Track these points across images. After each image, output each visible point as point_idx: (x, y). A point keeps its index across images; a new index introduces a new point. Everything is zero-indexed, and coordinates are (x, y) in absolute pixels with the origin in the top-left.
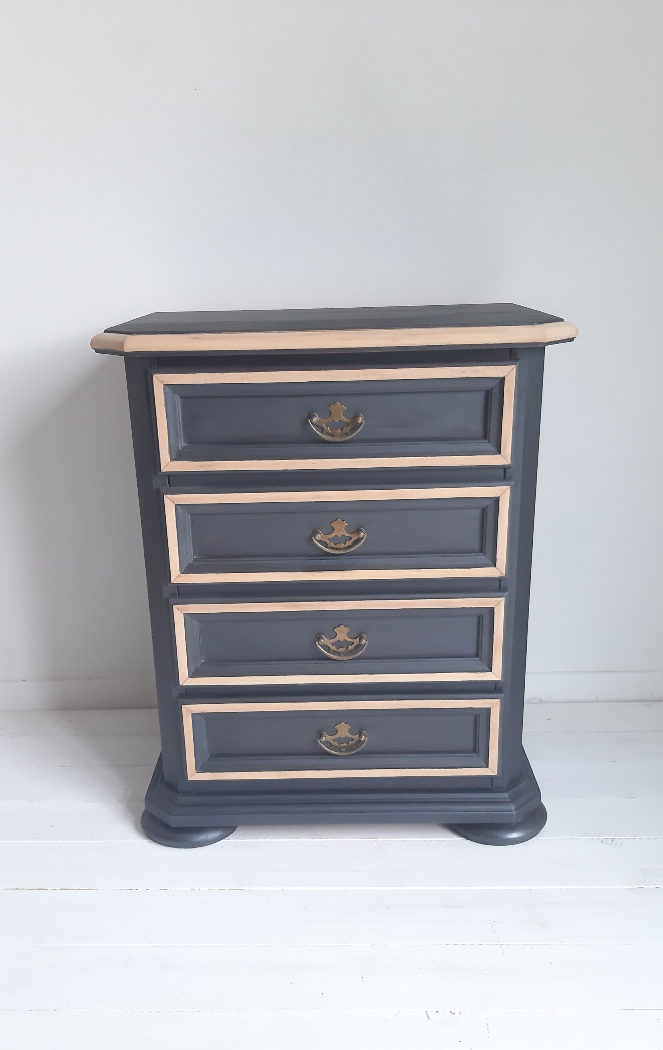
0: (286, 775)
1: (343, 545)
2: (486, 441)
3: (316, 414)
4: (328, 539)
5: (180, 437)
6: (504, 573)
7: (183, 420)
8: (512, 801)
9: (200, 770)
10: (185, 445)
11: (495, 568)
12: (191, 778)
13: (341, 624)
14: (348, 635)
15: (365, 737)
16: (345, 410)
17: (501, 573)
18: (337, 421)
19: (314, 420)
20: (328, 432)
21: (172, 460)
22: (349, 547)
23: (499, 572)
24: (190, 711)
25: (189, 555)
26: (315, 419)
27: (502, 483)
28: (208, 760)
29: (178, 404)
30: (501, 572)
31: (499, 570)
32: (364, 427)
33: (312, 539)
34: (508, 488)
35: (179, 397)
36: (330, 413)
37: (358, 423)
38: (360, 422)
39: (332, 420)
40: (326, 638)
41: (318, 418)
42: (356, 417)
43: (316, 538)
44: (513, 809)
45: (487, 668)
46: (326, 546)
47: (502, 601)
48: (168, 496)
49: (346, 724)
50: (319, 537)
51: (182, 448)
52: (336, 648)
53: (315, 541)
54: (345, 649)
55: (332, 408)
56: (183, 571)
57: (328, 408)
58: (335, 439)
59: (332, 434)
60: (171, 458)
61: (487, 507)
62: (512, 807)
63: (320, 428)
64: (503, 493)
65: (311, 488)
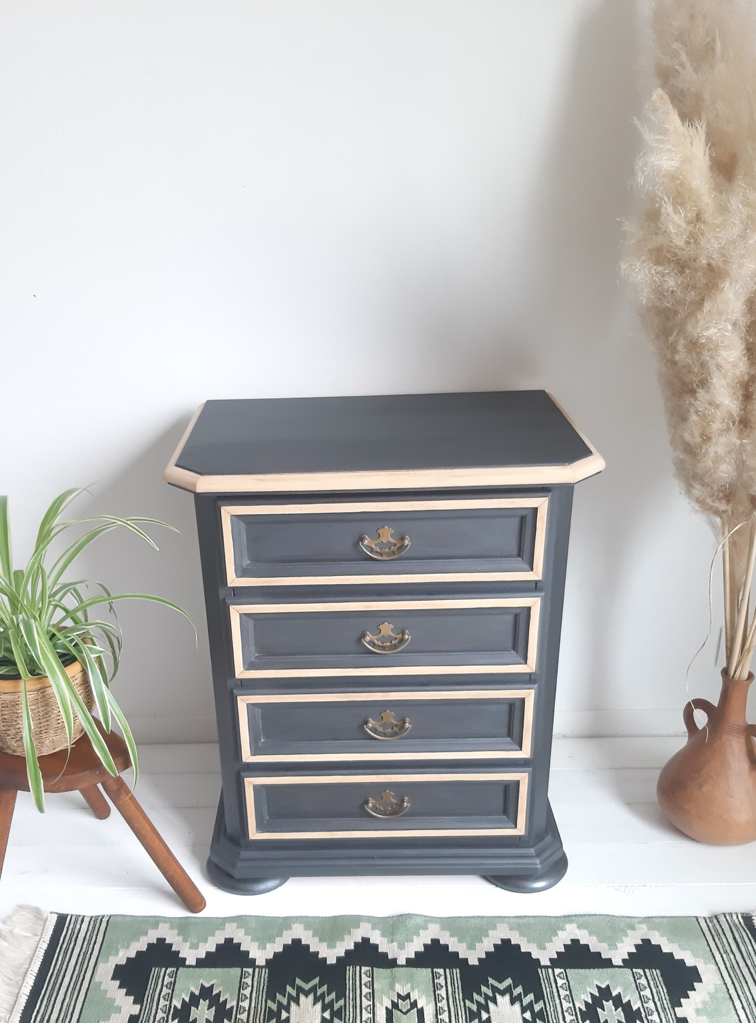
0: (336, 835)
1: (388, 644)
2: (520, 559)
3: (366, 536)
4: (376, 639)
5: (244, 557)
6: (534, 669)
7: (247, 542)
8: (538, 855)
9: (260, 831)
10: (249, 562)
11: (526, 665)
12: (252, 838)
13: (388, 709)
14: (394, 718)
15: (408, 803)
16: (393, 533)
18: (385, 541)
19: (365, 543)
20: (377, 551)
21: (237, 576)
22: (395, 646)
24: (251, 783)
25: (252, 654)
27: (533, 594)
28: (268, 823)
29: (243, 530)
30: (531, 669)
31: (529, 667)
32: (410, 547)
33: (362, 641)
34: (539, 599)
35: (244, 523)
36: (378, 536)
37: (404, 545)
38: (406, 544)
39: (380, 541)
40: (373, 720)
41: (368, 539)
42: (403, 539)
43: (365, 641)
44: (538, 863)
45: (517, 748)
46: (374, 645)
47: (532, 692)
48: (233, 606)
49: (390, 792)
50: (367, 639)
52: (383, 728)
53: (364, 643)
54: (391, 729)
55: (380, 531)
56: (246, 667)
58: (384, 558)
59: (381, 554)
60: (236, 575)
61: (520, 614)
62: (538, 861)
63: (371, 549)
64: (535, 603)
65: (361, 598)
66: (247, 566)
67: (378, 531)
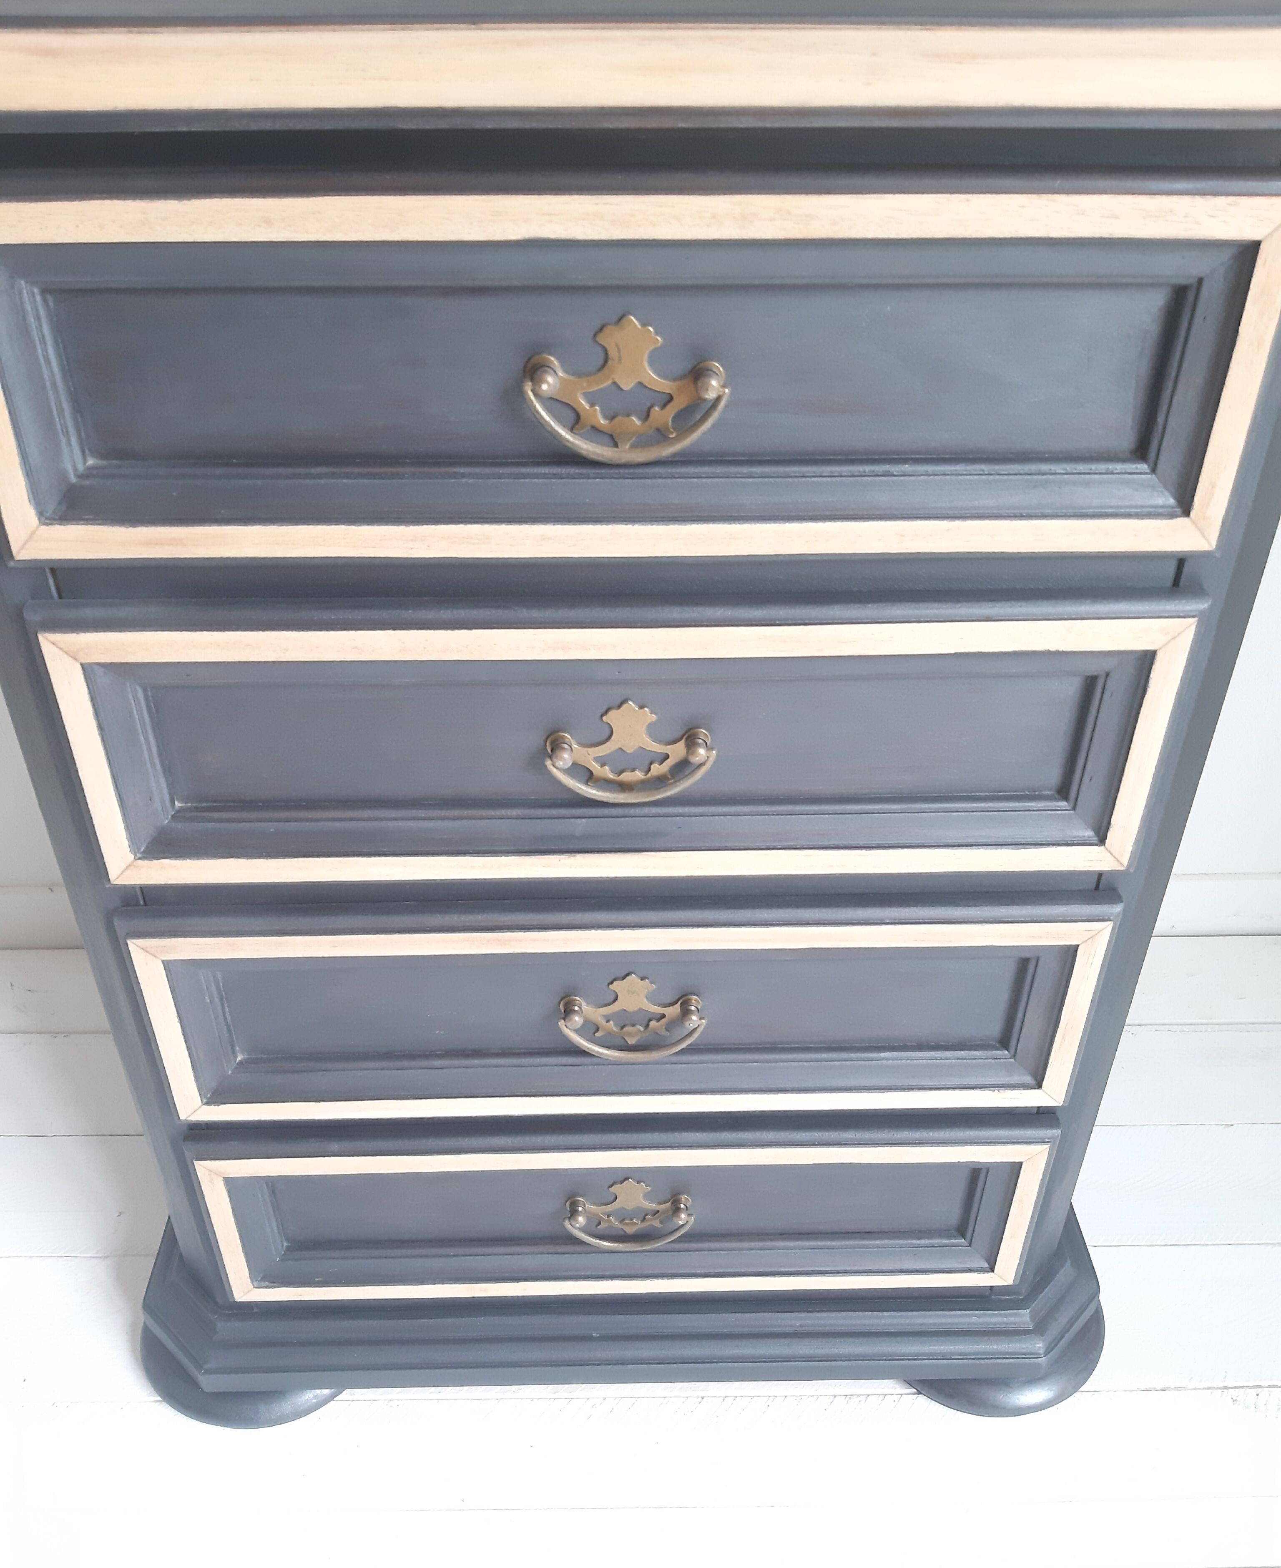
0: (485, 1290)
1: (639, 775)
2: (1143, 467)
3: (552, 359)
4: (596, 759)
5: (64, 440)
6: (1126, 860)
7: (68, 372)
8: (1039, 1328)
9: (263, 1279)
10: (91, 462)
11: (1102, 848)
12: (243, 1298)
13: (631, 970)
14: (651, 998)
15: (689, 1215)
16: (659, 345)
17: (1116, 862)
18: (627, 385)
19: (545, 387)
20: (597, 426)
21: (47, 517)
22: (661, 781)
23: (1113, 859)
24: (217, 1174)
25: (157, 804)
26: (548, 383)
27: (1167, 607)
28: (284, 1259)
29: (38, 318)
30: (1118, 860)
31: (1111, 854)
33: (545, 766)
34: (1191, 625)
35: (36, 290)
36: (601, 362)
37: (705, 400)
38: (711, 395)
39: (609, 382)
40: (588, 1004)
41: (561, 374)
42: (697, 374)
43: (557, 764)
44: (1042, 1351)
45: (1029, 1079)
46: (590, 777)
47: (1105, 930)
48: (55, 638)
49: (638, 1182)
50: (565, 759)
51: (75, 475)
52: (616, 1025)
53: (554, 771)
54: (642, 1029)
55: (610, 339)
56: (142, 850)
57: (595, 335)
58: (625, 454)
59: (611, 436)
60: (41, 514)
61: (1108, 675)
62: (1038, 1345)
63: (571, 416)
64: (1174, 638)
65: (535, 614)
66: (80, 477)
67: (601, 339)
